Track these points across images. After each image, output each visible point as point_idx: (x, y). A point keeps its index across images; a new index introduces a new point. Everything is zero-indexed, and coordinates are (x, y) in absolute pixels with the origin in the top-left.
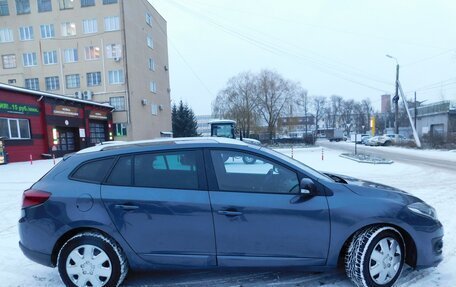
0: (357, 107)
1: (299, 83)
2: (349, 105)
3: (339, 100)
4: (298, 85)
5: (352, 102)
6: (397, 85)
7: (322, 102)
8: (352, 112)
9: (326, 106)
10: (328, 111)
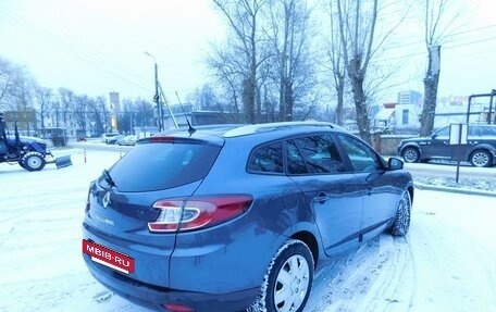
0: (91, 104)
1: (25, 66)
2: (82, 101)
3: (70, 94)
4: (24, 70)
5: (85, 97)
6: (157, 82)
7: (47, 95)
8: (86, 110)
9: (53, 99)
10: (56, 106)
